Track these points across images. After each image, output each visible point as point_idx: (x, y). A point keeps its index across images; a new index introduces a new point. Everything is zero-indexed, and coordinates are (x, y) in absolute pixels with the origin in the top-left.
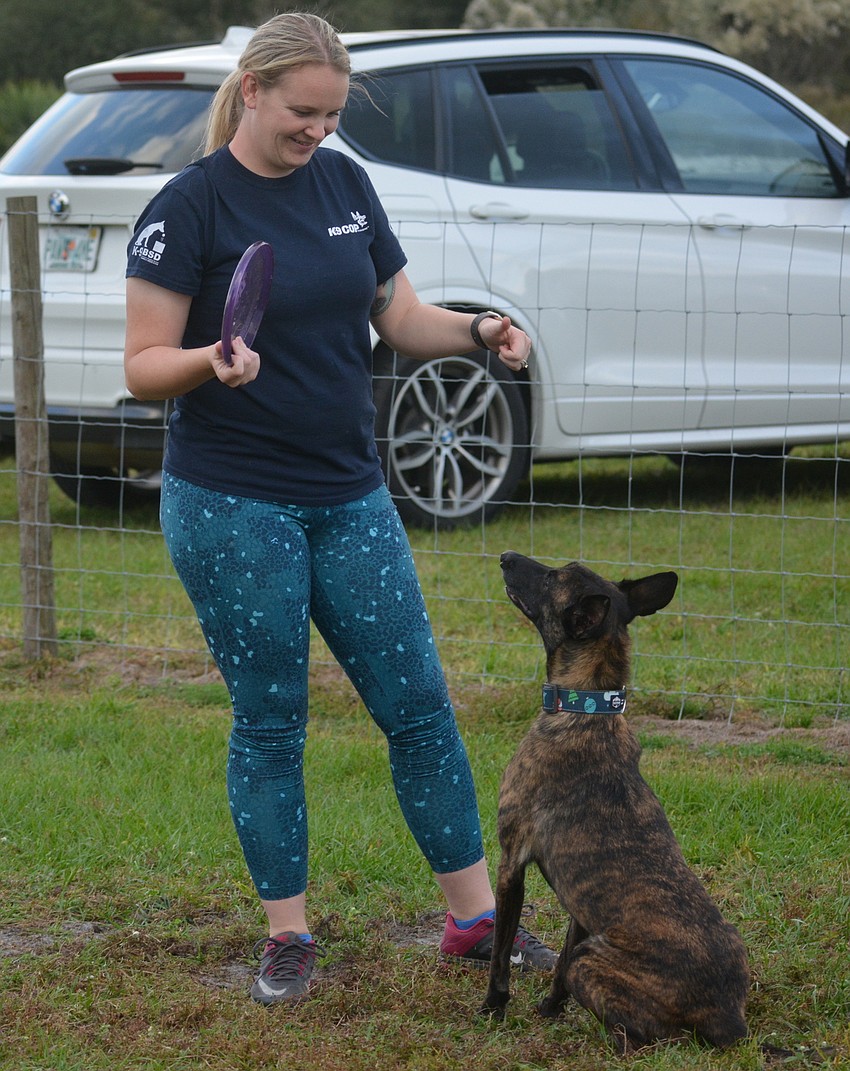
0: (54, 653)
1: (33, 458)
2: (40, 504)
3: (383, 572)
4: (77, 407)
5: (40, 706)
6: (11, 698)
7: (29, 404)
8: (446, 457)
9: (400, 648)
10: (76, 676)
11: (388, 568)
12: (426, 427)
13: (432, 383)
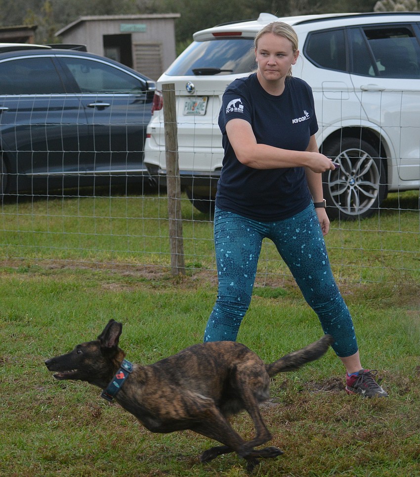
0: (184, 273)
1: (174, 192)
2: (177, 211)
3: (302, 247)
4: (191, 171)
5: (176, 295)
6: (164, 292)
7: (172, 170)
8: (352, 190)
9: (310, 277)
10: (193, 283)
11: (304, 245)
12: (344, 178)
13: (346, 159)
